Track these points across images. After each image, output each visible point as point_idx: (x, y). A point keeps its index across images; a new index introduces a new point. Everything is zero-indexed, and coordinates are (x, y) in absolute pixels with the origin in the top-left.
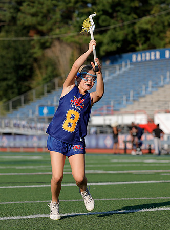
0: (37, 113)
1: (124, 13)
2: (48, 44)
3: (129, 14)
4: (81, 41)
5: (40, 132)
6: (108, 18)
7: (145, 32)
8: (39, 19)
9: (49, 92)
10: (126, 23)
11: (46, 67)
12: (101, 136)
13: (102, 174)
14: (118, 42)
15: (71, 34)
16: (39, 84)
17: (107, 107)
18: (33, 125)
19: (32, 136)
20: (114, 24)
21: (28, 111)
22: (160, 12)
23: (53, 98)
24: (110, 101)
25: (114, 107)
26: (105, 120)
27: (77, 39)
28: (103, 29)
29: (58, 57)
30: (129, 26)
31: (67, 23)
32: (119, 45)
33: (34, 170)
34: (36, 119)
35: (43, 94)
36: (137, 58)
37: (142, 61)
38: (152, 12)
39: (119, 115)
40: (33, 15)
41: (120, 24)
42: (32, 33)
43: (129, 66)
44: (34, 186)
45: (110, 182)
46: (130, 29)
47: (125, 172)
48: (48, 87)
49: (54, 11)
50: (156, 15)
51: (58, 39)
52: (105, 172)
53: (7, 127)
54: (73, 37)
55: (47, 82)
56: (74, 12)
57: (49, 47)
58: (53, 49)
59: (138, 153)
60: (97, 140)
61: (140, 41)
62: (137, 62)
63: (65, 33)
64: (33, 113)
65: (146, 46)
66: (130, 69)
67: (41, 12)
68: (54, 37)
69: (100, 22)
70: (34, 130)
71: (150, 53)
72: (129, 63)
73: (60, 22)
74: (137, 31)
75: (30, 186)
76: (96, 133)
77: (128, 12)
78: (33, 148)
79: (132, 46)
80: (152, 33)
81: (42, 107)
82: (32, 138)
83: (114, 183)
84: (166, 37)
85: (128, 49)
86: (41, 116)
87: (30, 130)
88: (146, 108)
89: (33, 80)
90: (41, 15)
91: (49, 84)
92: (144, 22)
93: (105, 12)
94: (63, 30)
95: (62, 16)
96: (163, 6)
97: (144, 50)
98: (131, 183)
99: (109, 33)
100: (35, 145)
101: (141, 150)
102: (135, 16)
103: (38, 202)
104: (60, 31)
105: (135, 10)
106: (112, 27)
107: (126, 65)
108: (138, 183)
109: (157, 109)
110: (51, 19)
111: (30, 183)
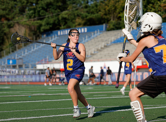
0: (6, 63)
1: (53, 9)
2: (12, 26)
3: (56, 10)
4: (30, 24)
5: (8, 74)
6: (44, 11)
7: (65, 19)
8: (7, 12)
9: (13, 51)
10: (54, 14)
12: (42, 75)
13: (44, 96)
14: (50, 24)
15: (25, 20)
16: (7, 47)
17: (45, 60)
18: (4, 70)
19: (4, 76)
20: (48, 15)
21: (2, 62)
22: (72, 8)
23: (15, 55)
24: (46, 56)
25: (48, 59)
26: (44, 66)
27: (28, 23)
28: (42, 17)
30: (56, 16)
31: (22, 14)
32: (51, 26)
33: (7, 94)
34: (6, 66)
35: (10, 53)
36: (60, 33)
37: (63, 35)
38: (68, 8)
39: (51, 64)
40: (3, 10)
41: (51, 15)
42: (3, 19)
43: (56, 38)
44: (8, 103)
45: (50, 100)
46: (57, 18)
47: (57, 94)
48: (12, 49)
49: (15, 7)
50: (70, 10)
51: (18, 23)
52: (46, 94)
54: (26, 21)
55: (12, 46)
56: (26, 8)
57: (12, 27)
58: (15, 28)
59: (62, 84)
60: (40, 77)
61: (62, 24)
62: (60, 35)
63: (21, 19)
64: (4, 63)
65: (65, 27)
66: (57, 39)
67: (8, 8)
68: (15, 21)
69: (40, 13)
70: (5, 72)
71: (68, 30)
72: (56, 35)
73: (18, 14)
74: (60, 18)
75: (6, 103)
76: (39, 74)
77: (55, 8)
78: (5, 82)
79: (58, 26)
80: (68, 20)
81: (9, 60)
82: (4, 77)
83: (52, 100)
84: (76, 22)
85: (56, 28)
86: (9, 65)
87: (3, 72)
89: (4, 45)
90: (8, 10)
91: (13, 47)
92: (64, 14)
93: (43, 8)
94: (20, 18)
95: (19, 10)
96: (74, 5)
97: (64, 29)
98: (61, 100)
99: (45, 20)
100: (6, 80)
101: (64, 82)
102: (59, 10)
103: (12, 111)
104: (19, 19)
105: (59, 7)
106: (47, 16)
107: (55, 37)
108: (65, 100)
110: (13, 12)
111: (6, 101)
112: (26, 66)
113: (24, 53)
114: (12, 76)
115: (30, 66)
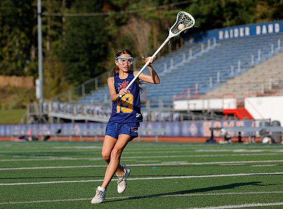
2: (124, 21)
4: (161, 17)
7: (232, 6)
11: (123, 45)
12: (185, 122)
14: (202, 17)
15: (150, 9)
17: (191, 90)
18: (109, 111)
21: (104, 96)
24: (194, 84)
25: (198, 90)
26: (189, 105)
27: (156, 14)
28: (185, 2)
29: (135, 35)
32: (203, 21)
36: (224, 35)
37: (230, 39)
39: (205, 99)
42: (106, 8)
43: (215, 44)
46: (216, 3)
51: (136, 15)
53: (80, 113)
54: (151, 12)
57: (125, 24)
58: (130, 25)
60: (181, 127)
61: (227, 15)
62: (224, 40)
63: (143, 7)
64: (108, 98)
65: (233, 21)
66: (216, 47)
68: (131, 12)
71: (239, 29)
72: (215, 40)
74: (223, 4)
76: (179, 120)
79: (219, 21)
80: (241, 7)
84: (256, 12)
85: (214, 25)
87: (105, 117)
88: (235, 91)
89: (109, 61)
94: (140, 4)
97: (232, 26)
99: (192, 7)
104: (138, 6)
107: (212, 43)
109: (247, 92)
112: (153, 104)
115: (161, 104)
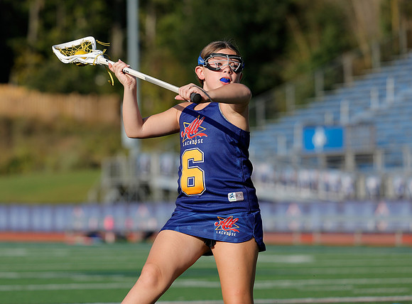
0: (298, 144)
9: (328, 89)
11: (322, 25)
18: (289, 174)
19: (287, 204)
23: (339, 107)
34: (295, 159)
35: (312, 95)
48: (326, 77)
55: (323, 66)
70: (290, 188)
78: (289, 233)
81: (310, 129)
82: (286, 210)
86: (309, 153)
87: (280, 187)
91: (330, 70)
100: (295, 225)
113: (382, 97)
114: (323, 204)
